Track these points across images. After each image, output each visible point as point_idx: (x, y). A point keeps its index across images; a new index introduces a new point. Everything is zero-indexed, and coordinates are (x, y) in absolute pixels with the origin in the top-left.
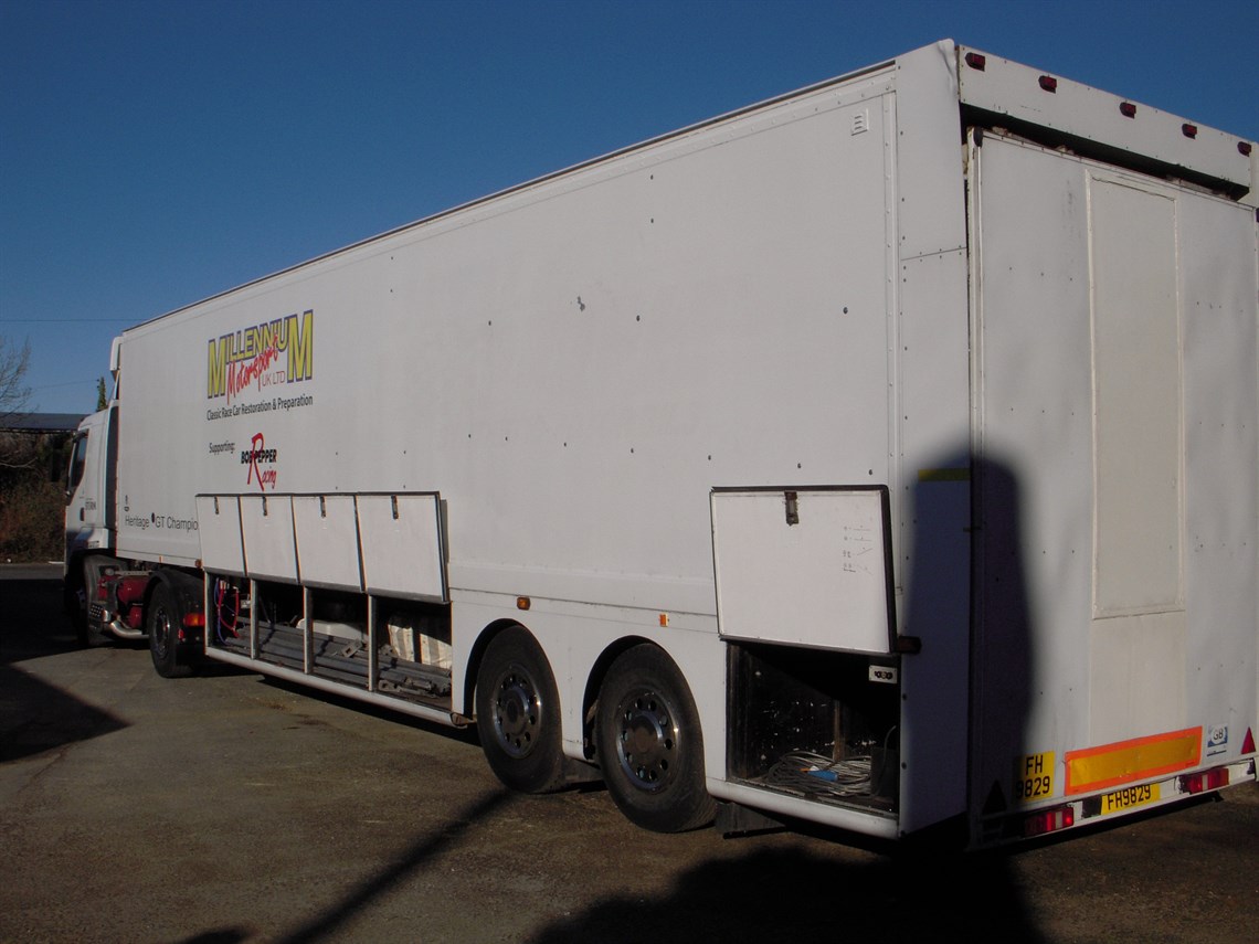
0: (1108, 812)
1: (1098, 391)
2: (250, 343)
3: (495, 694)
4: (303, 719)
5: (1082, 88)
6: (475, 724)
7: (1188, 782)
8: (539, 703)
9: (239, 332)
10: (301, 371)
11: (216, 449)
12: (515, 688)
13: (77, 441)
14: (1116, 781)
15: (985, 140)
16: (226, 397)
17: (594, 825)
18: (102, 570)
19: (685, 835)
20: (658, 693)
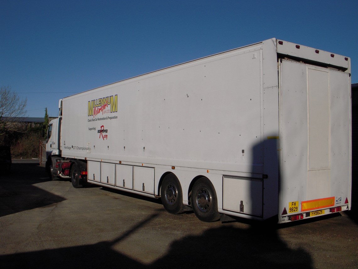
0: (312, 216)
1: (309, 118)
2: (100, 102)
3: (166, 190)
4: (114, 198)
5: (306, 47)
6: (160, 198)
7: (331, 210)
8: (177, 192)
9: (97, 100)
10: (114, 109)
11: (90, 129)
12: (171, 188)
13: (49, 126)
14: (314, 209)
15: (282, 61)
16: (93, 116)
17: (191, 220)
18: (57, 160)
19: (213, 223)
20: (207, 189)
